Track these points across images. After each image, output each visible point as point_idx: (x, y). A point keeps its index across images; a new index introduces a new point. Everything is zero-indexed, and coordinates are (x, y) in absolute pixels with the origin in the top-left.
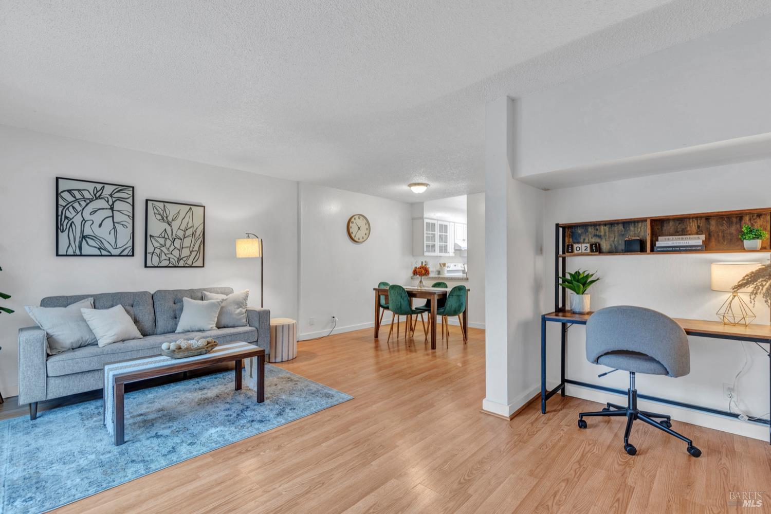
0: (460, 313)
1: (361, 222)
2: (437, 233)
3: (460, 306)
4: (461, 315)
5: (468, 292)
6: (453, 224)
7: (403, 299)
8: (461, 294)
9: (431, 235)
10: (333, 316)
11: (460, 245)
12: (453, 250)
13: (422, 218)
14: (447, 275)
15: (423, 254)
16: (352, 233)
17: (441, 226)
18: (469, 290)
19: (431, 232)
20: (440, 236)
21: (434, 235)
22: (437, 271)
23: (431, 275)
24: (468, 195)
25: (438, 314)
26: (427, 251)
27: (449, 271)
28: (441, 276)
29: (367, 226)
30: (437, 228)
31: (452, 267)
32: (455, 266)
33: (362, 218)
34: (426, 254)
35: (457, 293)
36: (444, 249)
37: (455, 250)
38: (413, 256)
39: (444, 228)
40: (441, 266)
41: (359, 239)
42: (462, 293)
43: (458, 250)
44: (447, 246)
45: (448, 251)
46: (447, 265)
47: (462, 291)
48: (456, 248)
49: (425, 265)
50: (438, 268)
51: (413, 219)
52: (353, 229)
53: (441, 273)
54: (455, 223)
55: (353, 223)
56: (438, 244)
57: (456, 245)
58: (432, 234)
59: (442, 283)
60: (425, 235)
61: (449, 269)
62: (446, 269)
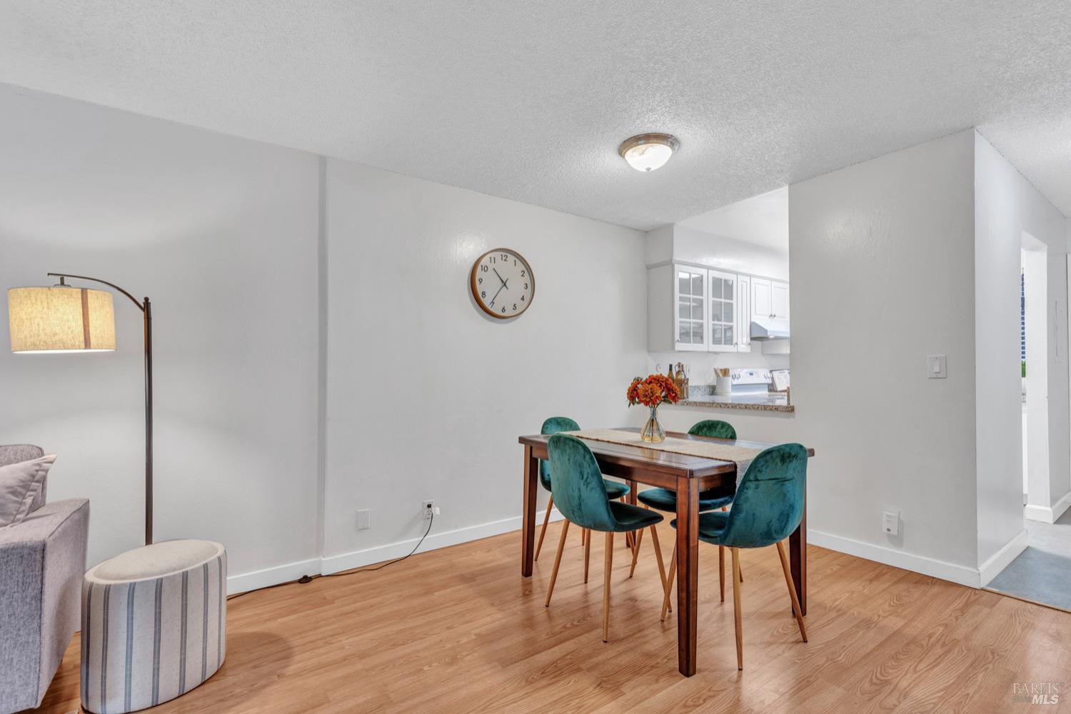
0: (785, 537)
1: (510, 269)
2: (708, 298)
3: (785, 517)
4: (785, 542)
5: (809, 459)
6: (747, 279)
7: (587, 484)
8: (789, 475)
9: (693, 304)
10: (428, 502)
11: (766, 328)
12: (746, 339)
13: (670, 264)
14: (731, 395)
15: (673, 347)
16: (484, 293)
17: (717, 283)
18: (812, 453)
19: (692, 296)
20: (716, 306)
21: (701, 302)
22: (709, 386)
23: (694, 397)
24: (790, 184)
25: (703, 536)
26: (681, 341)
27: (737, 387)
28: (718, 399)
29: (527, 279)
30: (708, 287)
31: (745, 379)
32: (751, 374)
33: (511, 258)
34: (679, 346)
35: (777, 470)
36: (725, 336)
37: (752, 339)
38: (649, 351)
39: (724, 288)
40: (718, 376)
41: (504, 310)
42: (791, 470)
43: (759, 337)
44: (731, 328)
45: (735, 341)
46: (731, 373)
47: (794, 464)
48: (755, 335)
49: (678, 373)
50: (712, 380)
51: (649, 267)
52: (488, 286)
53: (718, 390)
54: (750, 276)
55: (485, 269)
56: (708, 323)
57: (753, 326)
58: (695, 300)
59: (718, 423)
60: (677, 303)
61: (736, 382)
62: (730, 381)
